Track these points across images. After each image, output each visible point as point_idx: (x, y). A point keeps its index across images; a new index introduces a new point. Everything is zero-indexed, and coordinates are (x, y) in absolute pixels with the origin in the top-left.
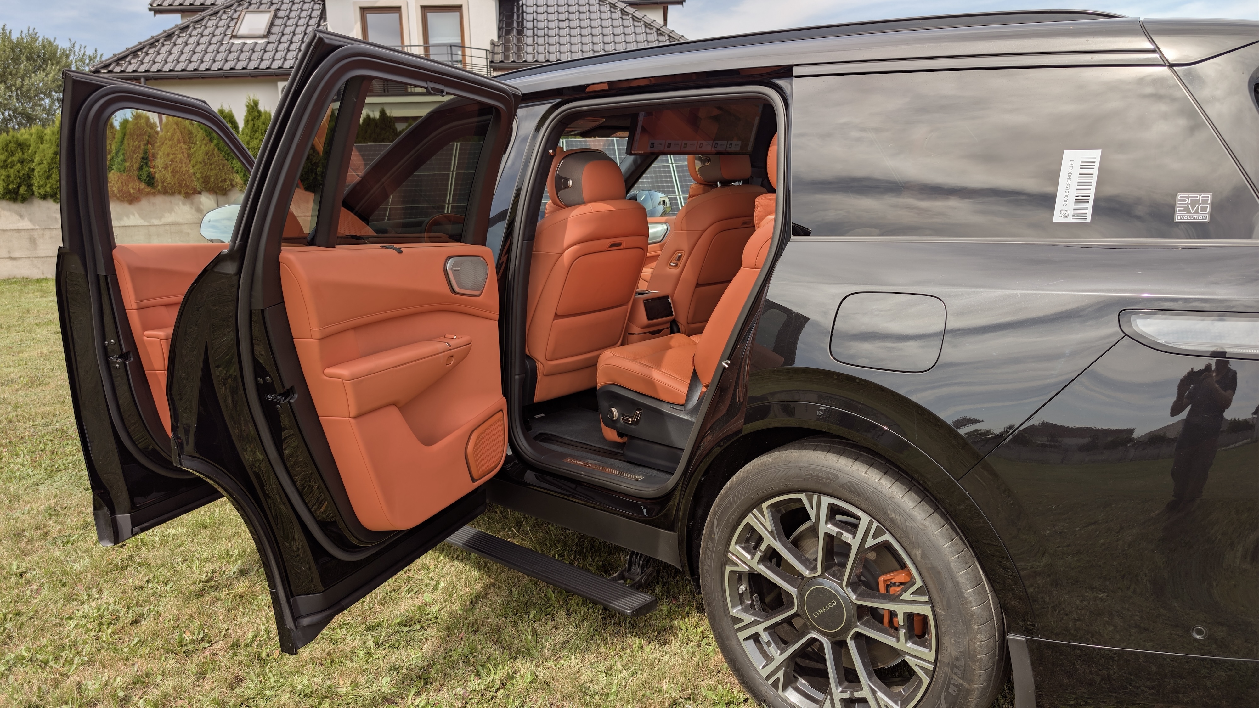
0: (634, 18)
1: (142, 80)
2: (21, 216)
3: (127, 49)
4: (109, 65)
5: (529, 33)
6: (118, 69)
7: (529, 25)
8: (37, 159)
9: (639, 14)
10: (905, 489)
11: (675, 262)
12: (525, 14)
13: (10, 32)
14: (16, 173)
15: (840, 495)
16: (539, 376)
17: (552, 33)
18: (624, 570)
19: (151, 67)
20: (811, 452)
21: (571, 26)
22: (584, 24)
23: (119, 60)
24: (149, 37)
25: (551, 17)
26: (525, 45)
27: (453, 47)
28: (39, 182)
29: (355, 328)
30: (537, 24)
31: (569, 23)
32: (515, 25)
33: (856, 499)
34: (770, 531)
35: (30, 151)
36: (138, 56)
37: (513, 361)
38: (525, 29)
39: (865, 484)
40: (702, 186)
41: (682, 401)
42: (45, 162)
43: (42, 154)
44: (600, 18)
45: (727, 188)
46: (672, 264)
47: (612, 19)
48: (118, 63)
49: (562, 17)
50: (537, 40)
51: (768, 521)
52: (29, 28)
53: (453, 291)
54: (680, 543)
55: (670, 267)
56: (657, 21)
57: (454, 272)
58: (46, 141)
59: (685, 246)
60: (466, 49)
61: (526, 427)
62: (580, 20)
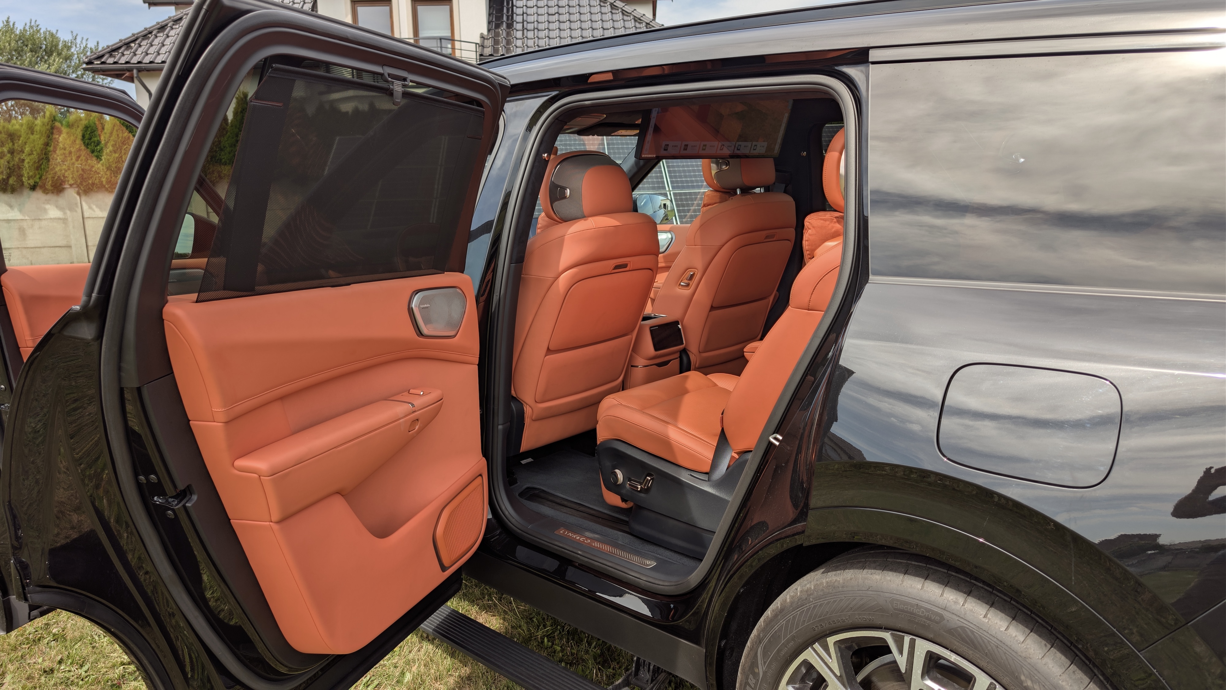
0: (624, 13)
1: (135, 71)
2: (11, 206)
3: (121, 41)
4: (102, 56)
5: (519, 26)
6: (111, 60)
7: (519, 19)
8: (27, 149)
9: (628, 8)
10: (1046, 645)
11: (687, 281)
12: (515, 8)
13: (14, 24)
14: (7, 163)
15: (944, 643)
16: (527, 421)
17: (541, 26)
18: (630, 674)
19: (144, 58)
20: (901, 576)
21: (561, 20)
22: (573, 18)
23: (113, 51)
24: (143, 29)
25: (541, 11)
26: (515, 39)
27: (442, 40)
28: (28, 173)
29: (282, 398)
30: (527, 18)
31: (559, 17)
32: (505, 18)
33: (971, 652)
34: (838, 674)
35: (20, 142)
36: (132, 48)
37: (496, 408)
38: (515, 23)
39: (986, 634)
40: (718, 194)
41: (707, 469)
42: (34, 153)
43: (32, 145)
44: (590, 12)
45: (749, 197)
46: (682, 284)
47: (602, 13)
48: (111, 55)
49: (552, 11)
50: (527, 33)
51: (836, 661)
52: (31, 20)
53: (420, 333)
54: (707, 664)
55: (680, 287)
56: (647, 15)
57: (422, 310)
58: (37, 132)
59: (699, 264)
60: (456, 42)
61: (510, 480)
62: (570, 14)
